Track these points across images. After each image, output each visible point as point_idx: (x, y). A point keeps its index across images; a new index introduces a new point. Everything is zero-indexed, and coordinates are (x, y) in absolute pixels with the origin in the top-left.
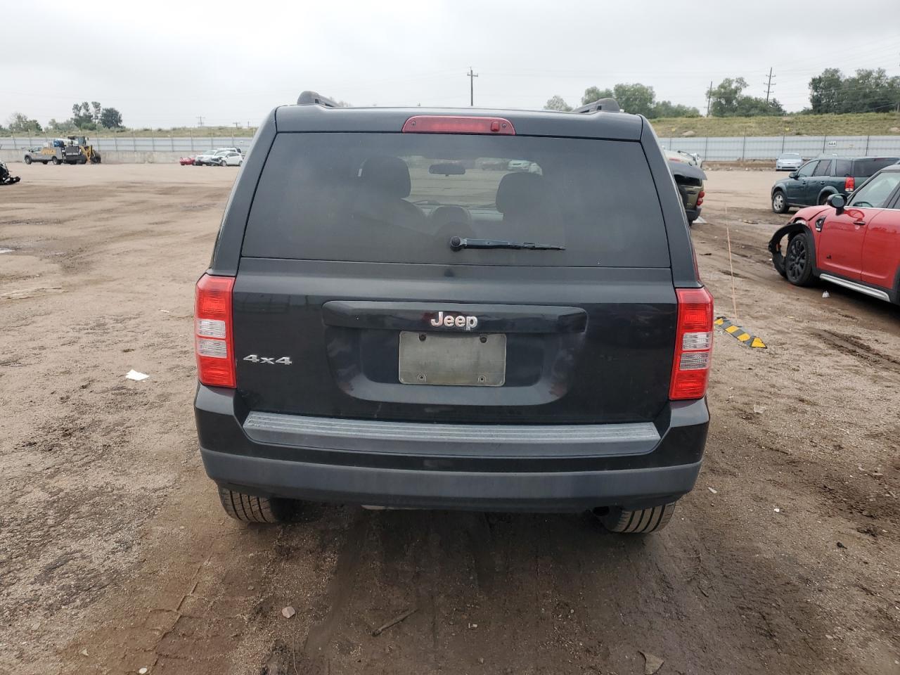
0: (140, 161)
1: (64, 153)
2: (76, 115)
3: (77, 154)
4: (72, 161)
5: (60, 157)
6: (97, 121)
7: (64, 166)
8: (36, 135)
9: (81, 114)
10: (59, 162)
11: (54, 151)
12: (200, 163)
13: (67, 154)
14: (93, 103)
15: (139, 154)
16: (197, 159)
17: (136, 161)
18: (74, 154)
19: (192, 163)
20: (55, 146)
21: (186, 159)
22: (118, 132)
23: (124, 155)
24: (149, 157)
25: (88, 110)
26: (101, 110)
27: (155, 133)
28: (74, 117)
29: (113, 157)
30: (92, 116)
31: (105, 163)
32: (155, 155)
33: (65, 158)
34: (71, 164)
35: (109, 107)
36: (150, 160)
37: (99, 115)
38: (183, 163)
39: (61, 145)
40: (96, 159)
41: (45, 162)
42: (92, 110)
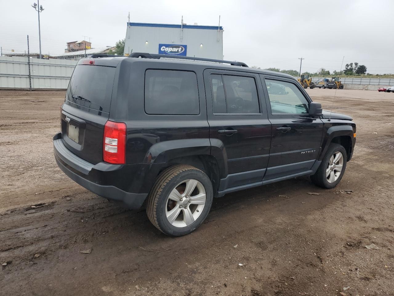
0: (361, 88)
1: (328, 84)
2: (346, 69)
3: (333, 85)
4: (330, 88)
5: (325, 86)
6: (355, 71)
7: (327, 90)
8: (323, 77)
9: (349, 68)
10: (325, 88)
11: (324, 83)
12: (389, 91)
13: (329, 84)
14: (355, 63)
15: (362, 86)
16: (387, 89)
17: (360, 89)
18: (332, 85)
19: (385, 90)
20: (325, 81)
21: (382, 89)
22: (357, 76)
23: (355, 86)
24: (366, 87)
25: (352, 67)
26: (358, 66)
27: (374, 76)
28: (345, 69)
29: (350, 86)
30: (353, 69)
31: (345, 89)
32: (369, 86)
33: (327, 86)
34: (330, 89)
35: (361, 65)
36: (366, 88)
37: (356, 68)
38: (380, 91)
39: (327, 81)
40: (341, 87)
41: (320, 87)
42: (354, 66)
